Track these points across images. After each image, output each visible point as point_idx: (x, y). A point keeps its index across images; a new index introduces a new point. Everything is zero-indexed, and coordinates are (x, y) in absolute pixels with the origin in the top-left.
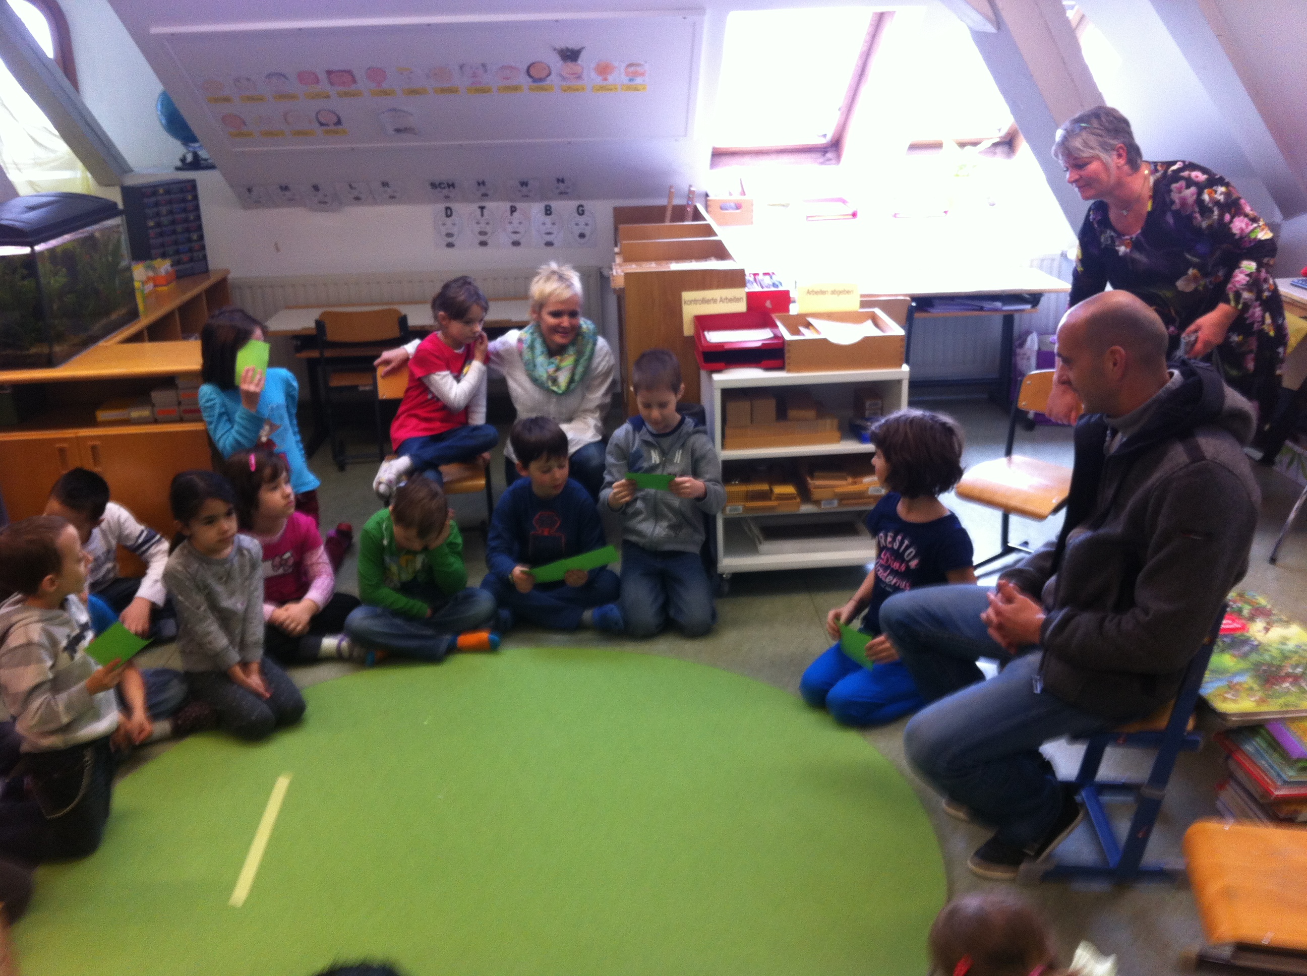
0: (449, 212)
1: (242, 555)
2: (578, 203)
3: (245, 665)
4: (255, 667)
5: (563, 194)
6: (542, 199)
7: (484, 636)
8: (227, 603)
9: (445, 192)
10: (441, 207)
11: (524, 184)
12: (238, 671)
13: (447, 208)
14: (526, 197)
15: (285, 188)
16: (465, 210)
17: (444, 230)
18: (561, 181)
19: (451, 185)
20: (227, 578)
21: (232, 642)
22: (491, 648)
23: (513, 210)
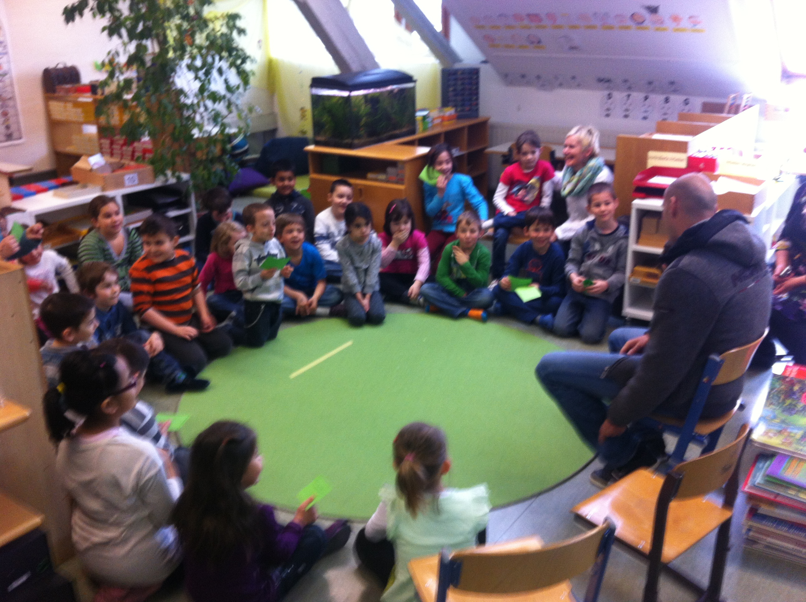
0: (610, 96)
1: (369, 246)
2: (684, 98)
3: (364, 295)
4: (368, 296)
5: (675, 91)
6: (663, 93)
7: (480, 313)
8: (358, 264)
9: (606, 85)
10: (606, 93)
11: (650, 83)
12: (359, 296)
13: (609, 95)
14: (653, 91)
15: (523, 76)
16: (619, 96)
17: (606, 107)
18: (672, 83)
19: (608, 81)
20: (361, 254)
21: (360, 282)
22: (483, 320)
23: (646, 98)
